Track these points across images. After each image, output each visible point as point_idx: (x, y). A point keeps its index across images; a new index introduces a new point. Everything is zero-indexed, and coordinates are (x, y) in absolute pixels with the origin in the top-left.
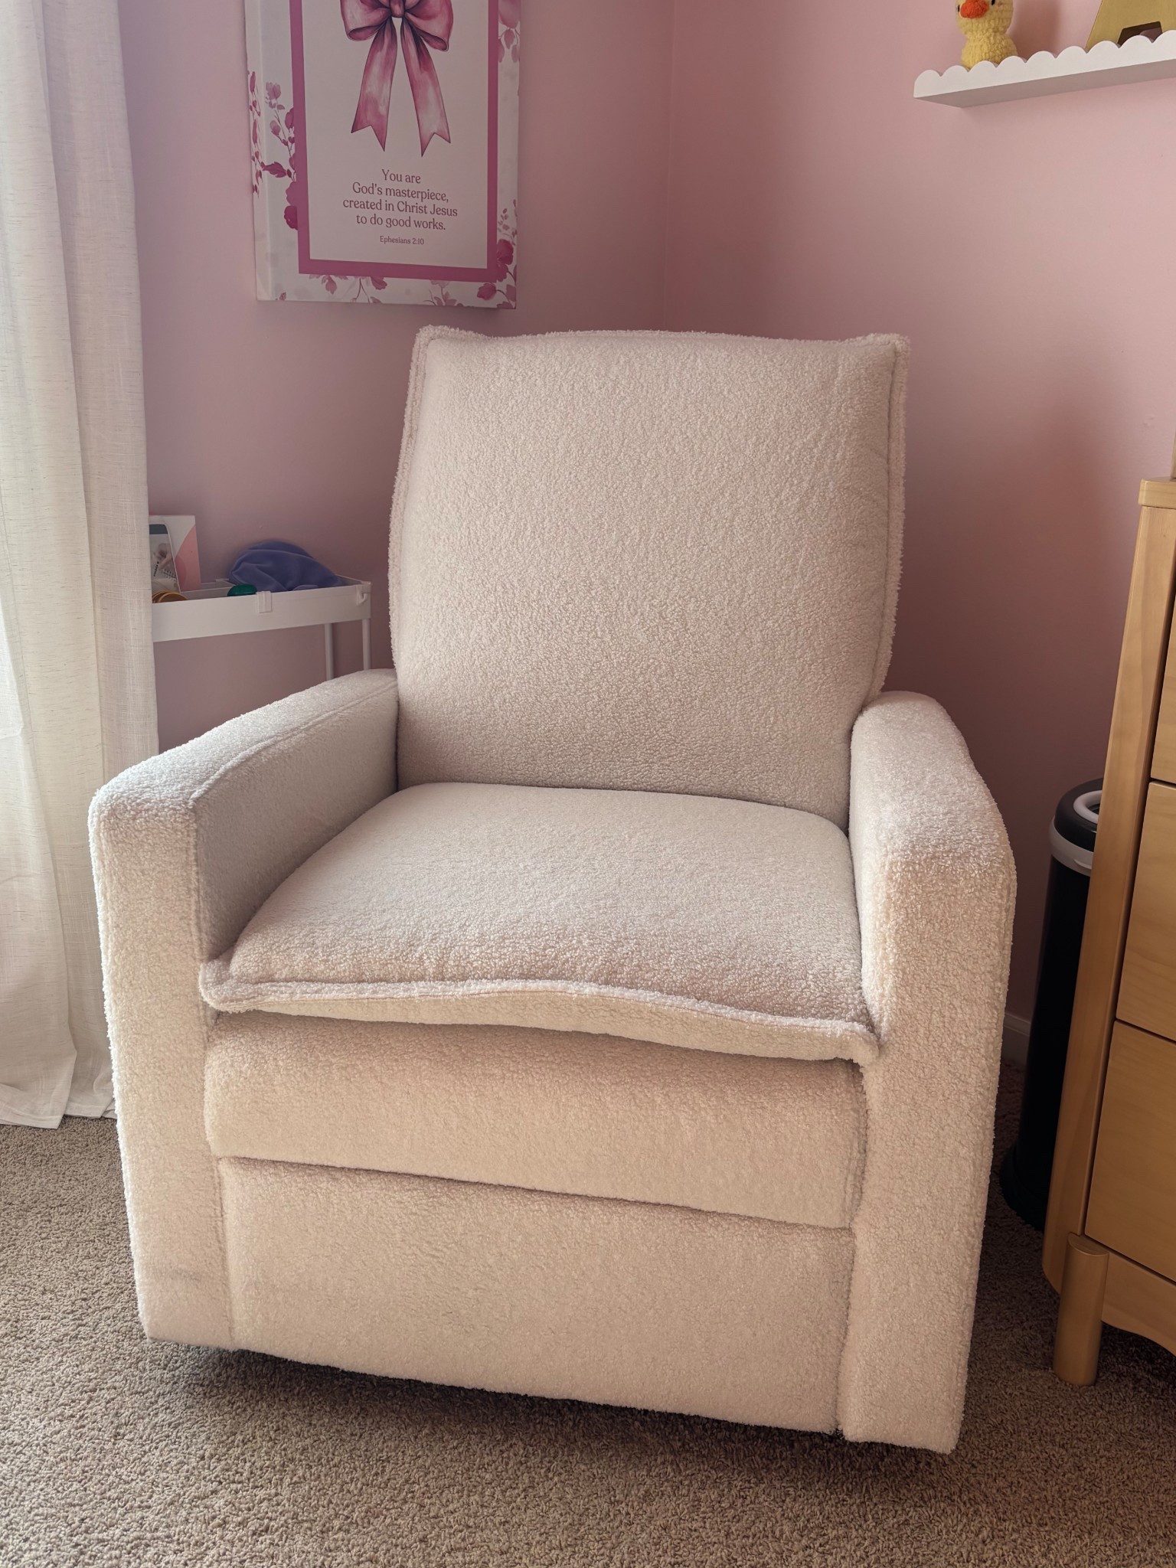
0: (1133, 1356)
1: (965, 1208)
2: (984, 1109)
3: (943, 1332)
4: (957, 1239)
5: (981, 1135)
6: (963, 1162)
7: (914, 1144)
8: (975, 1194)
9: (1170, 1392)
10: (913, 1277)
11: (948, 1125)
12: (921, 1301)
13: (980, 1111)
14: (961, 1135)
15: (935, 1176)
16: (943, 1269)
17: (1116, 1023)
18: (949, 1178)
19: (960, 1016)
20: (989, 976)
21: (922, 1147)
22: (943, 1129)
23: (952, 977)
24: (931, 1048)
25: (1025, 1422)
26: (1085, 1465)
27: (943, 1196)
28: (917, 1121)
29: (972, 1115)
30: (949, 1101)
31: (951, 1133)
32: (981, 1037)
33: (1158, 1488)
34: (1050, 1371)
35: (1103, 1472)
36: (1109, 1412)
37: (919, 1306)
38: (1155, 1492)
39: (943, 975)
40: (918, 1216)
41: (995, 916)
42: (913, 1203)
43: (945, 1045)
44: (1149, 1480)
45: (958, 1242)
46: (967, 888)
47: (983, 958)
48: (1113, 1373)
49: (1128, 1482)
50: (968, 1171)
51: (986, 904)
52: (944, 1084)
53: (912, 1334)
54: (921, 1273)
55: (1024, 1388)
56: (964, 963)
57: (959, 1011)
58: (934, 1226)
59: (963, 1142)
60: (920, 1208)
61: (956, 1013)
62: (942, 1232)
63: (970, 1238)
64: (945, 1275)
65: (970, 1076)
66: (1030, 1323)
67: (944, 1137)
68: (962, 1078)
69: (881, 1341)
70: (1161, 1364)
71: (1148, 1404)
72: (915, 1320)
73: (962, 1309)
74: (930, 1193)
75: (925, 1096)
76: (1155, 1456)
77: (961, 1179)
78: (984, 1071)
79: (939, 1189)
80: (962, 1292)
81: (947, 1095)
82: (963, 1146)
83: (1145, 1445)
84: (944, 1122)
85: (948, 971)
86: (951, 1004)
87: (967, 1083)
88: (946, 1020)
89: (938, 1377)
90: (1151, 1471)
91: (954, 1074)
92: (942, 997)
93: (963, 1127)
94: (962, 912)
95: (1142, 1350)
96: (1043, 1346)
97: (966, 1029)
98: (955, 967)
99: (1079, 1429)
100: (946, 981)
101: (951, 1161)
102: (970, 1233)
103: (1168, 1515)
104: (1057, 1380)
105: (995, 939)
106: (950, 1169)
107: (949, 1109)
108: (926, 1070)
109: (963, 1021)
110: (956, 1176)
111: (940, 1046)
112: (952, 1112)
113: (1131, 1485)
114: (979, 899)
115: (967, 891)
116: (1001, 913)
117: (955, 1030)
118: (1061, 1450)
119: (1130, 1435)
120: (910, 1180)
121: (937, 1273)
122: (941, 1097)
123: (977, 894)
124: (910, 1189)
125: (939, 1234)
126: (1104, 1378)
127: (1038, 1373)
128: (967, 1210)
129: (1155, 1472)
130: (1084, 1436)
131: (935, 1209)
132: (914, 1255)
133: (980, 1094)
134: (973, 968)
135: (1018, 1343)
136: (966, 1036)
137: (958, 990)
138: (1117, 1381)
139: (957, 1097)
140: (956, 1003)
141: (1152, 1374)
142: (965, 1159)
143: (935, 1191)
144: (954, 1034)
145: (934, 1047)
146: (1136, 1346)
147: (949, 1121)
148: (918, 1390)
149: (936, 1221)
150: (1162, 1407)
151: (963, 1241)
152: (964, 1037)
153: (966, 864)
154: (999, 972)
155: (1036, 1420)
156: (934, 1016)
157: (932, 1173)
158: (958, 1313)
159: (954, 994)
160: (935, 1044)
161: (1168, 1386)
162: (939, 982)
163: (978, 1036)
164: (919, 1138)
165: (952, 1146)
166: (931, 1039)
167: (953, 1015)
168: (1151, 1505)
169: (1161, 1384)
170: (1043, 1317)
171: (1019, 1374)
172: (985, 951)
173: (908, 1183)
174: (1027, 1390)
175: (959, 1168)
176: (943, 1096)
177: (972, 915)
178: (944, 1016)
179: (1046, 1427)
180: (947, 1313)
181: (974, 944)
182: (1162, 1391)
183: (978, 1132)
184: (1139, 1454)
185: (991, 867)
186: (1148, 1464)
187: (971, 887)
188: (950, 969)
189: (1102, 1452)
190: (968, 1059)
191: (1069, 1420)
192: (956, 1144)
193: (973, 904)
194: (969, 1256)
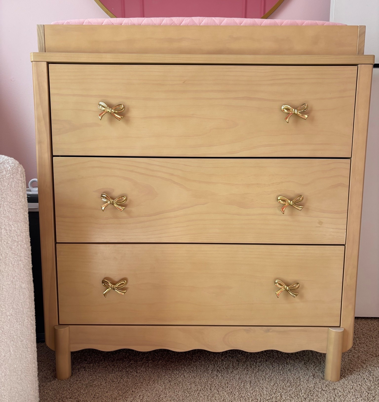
0: (80, 362)
1: (28, 309)
2: (29, 266)
3: (28, 365)
4: (27, 323)
5: (29, 277)
6: (24, 290)
7: (3, 289)
8: (31, 302)
9: (95, 366)
10: (11, 347)
11: (16, 276)
12: (16, 356)
13: (27, 267)
14: (22, 279)
15: (14, 300)
16: (23, 339)
17: (57, 244)
18: (20, 299)
19: (13, 228)
20: (22, 210)
21: (6, 289)
22: (14, 279)
23: (7, 213)
24: (3, 245)
25: (55, 398)
26: (80, 399)
27: (19, 307)
28: (3, 278)
29: (24, 269)
30: (15, 266)
31: (17, 279)
32: (23, 236)
33: (104, 393)
34: (56, 379)
35: (86, 398)
36: (80, 381)
37: (16, 359)
38: (104, 394)
39: (3, 213)
40: (9, 320)
41: (20, 185)
42: (7, 315)
43: (9, 242)
44: (101, 392)
45: (27, 325)
46: (7, 174)
47: (19, 203)
48: (76, 370)
49: (95, 396)
50: (27, 294)
51: (16, 180)
52: (11, 259)
53: (15, 372)
54: (15, 344)
55: (50, 388)
56: (11, 206)
57: (12, 226)
58: (17, 321)
59: (23, 282)
60: (9, 316)
61: (11, 228)
62: (21, 323)
63: (32, 321)
64: (24, 341)
65: (21, 253)
66: (44, 369)
67: (15, 282)
68: (18, 254)
69: (2, 382)
70: (89, 360)
71: (90, 372)
72: (15, 366)
73: (33, 353)
74: (13, 308)
75: (4, 267)
76: (99, 385)
77: (24, 298)
78: (26, 250)
79: (17, 305)
80: (32, 345)
81: (13, 263)
82: (23, 283)
83: (95, 383)
84: (14, 275)
85: (5, 210)
86: (9, 224)
87: (21, 256)
88: (8, 231)
89: (29, 385)
90: (100, 389)
91: (15, 254)
92: (4, 222)
93: (22, 275)
94: (7, 184)
95: (82, 359)
96: (51, 374)
97: (16, 234)
98: (8, 208)
99: (73, 390)
100: (5, 215)
101: (19, 291)
102: (31, 320)
103: (111, 398)
104: (60, 381)
105: (22, 194)
106: (19, 295)
107: (15, 269)
108: (3, 255)
109: (15, 231)
110: (22, 297)
111: (7, 243)
112: (16, 270)
113: (96, 397)
114: (13, 178)
115: (7, 175)
116: (22, 184)
117: (12, 235)
118: (71, 399)
119: (89, 383)
120: (4, 305)
121: (21, 341)
122: (11, 265)
123: (12, 176)
124: (4, 309)
125: (19, 324)
126: (74, 373)
127: (53, 382)
128: (29, 310)
129: (101, 389)
130: (76, 391)
131: (16, 314)
132: (10, 337)
133: (26, 260)
134: (15, 207)
135: (42, 377)
136: (17, 237)
137: (11, 217)
138: (79, 371)
139: (17, 263)
140: (11, 223)
141: (88, 364)
142: (25, 289)
143: (15, 306)
144: (12, 236)
145: (5, 244)
146: (80, 359)
147: (16, 274)
148: (21, 395)
149: (17, 319)
150: (95, 371)
151: (30, 323)
152: (16, 237)
153: (5, 166)
154: (25, 208)
155: (59, 395)
156: (2, 231)
157: (12, 299)
158: (32, 355)
159: (9, 220)
160: (5, 243)
161: (94, 365)
162: (2, 216)
163: (22, 236)
164: (5, 286)
165: (19, 285)
166: (3, 241)
167: (10, 229)
168: (104, 399)
169: (92, 365)
170: (48, 365)
171: (47, 385)
172: (18, 199)
173: (3, 307)
174: (52, 389)
175: (23, 293)
176: (12, 264)
177: (11, 186)
178: (7, 230)
179: (63, 395)
180: (28, 357)
181: (14, 197)
182: (93, 367)
183: (28, 276)
184: (94, 387)
185: (15, 166)
186: (98, 388)
187: (9, 174)
188: (6, 209)
189: (83, 393)
190: (19, 246)
191: (69, 389)
192: (21, 283)
193: (11, 181)
194: (33, 329)
